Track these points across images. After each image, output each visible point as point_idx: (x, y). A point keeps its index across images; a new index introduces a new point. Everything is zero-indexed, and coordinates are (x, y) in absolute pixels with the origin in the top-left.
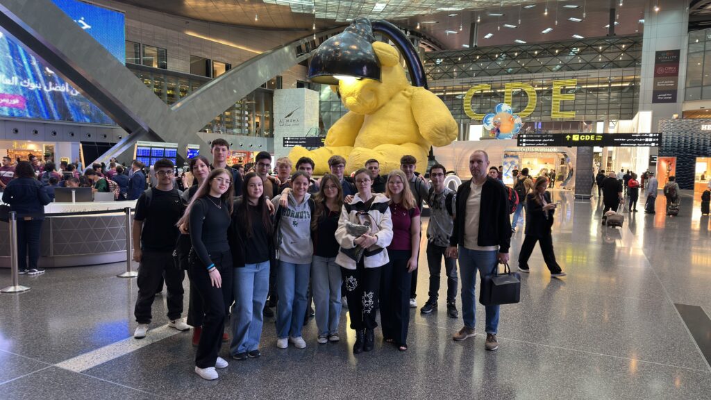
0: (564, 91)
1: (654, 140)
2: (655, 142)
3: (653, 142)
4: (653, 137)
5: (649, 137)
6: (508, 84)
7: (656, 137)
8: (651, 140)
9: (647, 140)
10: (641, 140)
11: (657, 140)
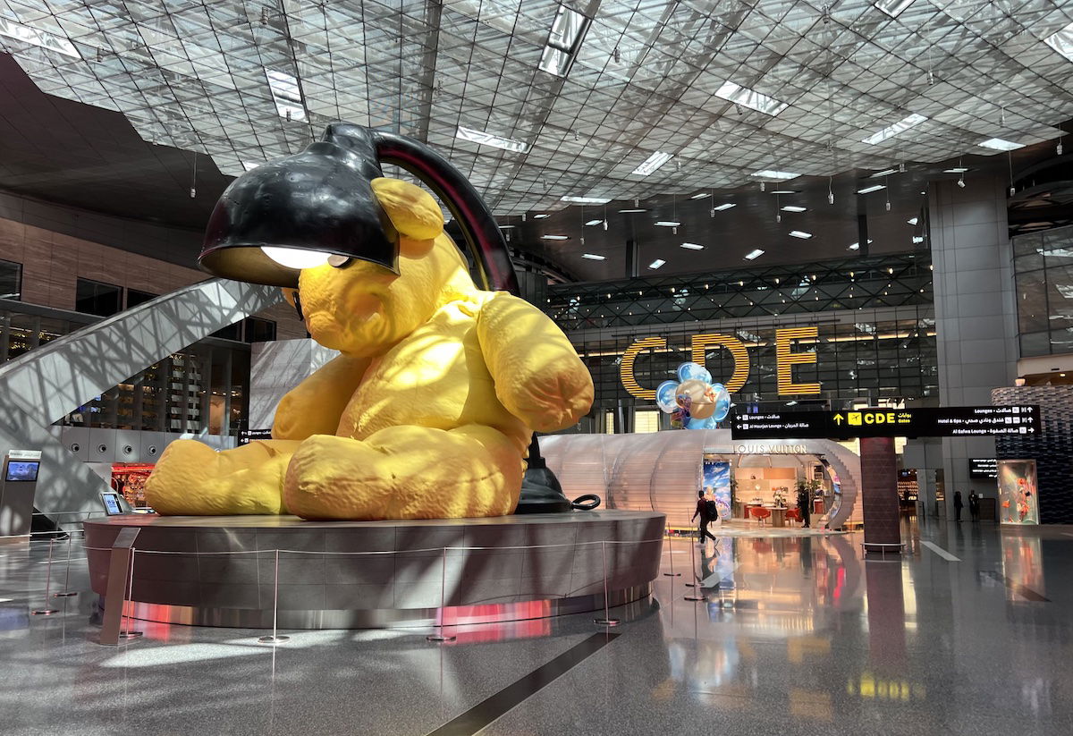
0: (797, 347)
1: (1024, 420)
2: (1028, 425)
3: (1022, 424)
4: (1021, 415)
5: (1012, 415)
6: (696, 338)
7: (1027, 415)
8: (1017, 420)
9: (1008, 420)
10: (995, 421)
11: (1030, 419)
